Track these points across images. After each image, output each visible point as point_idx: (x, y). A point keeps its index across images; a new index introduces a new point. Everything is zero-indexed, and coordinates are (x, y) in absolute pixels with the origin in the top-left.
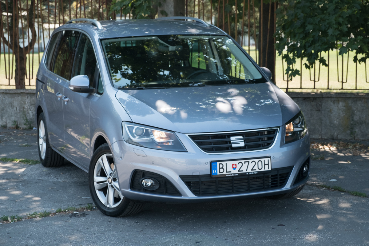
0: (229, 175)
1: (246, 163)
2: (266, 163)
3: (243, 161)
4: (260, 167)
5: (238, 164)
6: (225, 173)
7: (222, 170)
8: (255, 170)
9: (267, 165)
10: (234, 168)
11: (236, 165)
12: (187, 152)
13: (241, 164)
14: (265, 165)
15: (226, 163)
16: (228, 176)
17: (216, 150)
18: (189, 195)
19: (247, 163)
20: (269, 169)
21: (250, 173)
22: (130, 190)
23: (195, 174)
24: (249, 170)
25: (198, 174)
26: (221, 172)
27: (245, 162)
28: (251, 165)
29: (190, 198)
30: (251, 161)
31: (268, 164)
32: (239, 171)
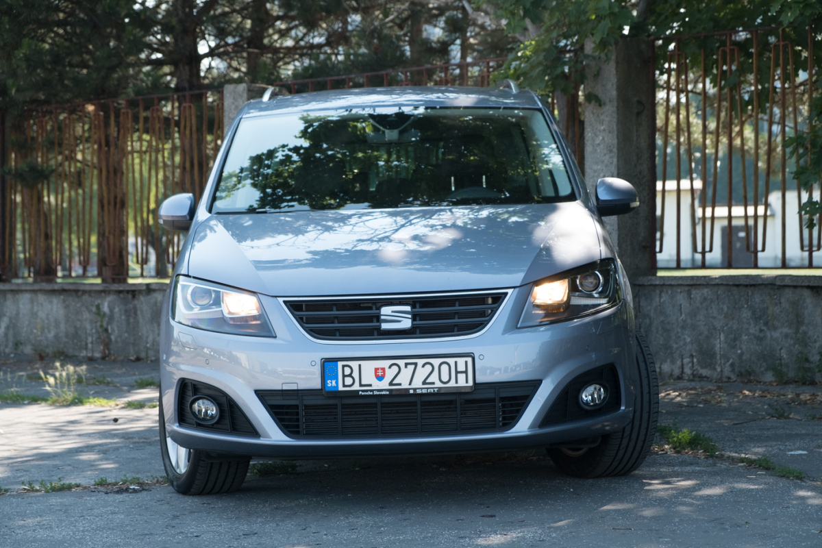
0: (366, 393)
1: (409, 366)
2: (461, 368)
3: (401, 363)
4: (445, 378)
5: (390, 367)
6: (356, 387)
7: (348, 381)
8: (433, 383)
9: (464, 375)
10: (380, 378)
11: (383, 369)
12: (276, 337)
13: (395, 369)
14: (457, 372)
15: (360, 366)
16: (363, 394)
17: (340, 336)
18: (273, 434)
19: (411, 368)
20: (467, 382)
21: (419, 391)
22: (177, 427)
23: (286, 387)
24: (417, 383)
25: (294, 387)
26: (346, 384)
27: (406, 365)
28: (422, 373)
29: (276, 441)
30: (420, 362)
31: (466, 372)
32: (391, 384)
